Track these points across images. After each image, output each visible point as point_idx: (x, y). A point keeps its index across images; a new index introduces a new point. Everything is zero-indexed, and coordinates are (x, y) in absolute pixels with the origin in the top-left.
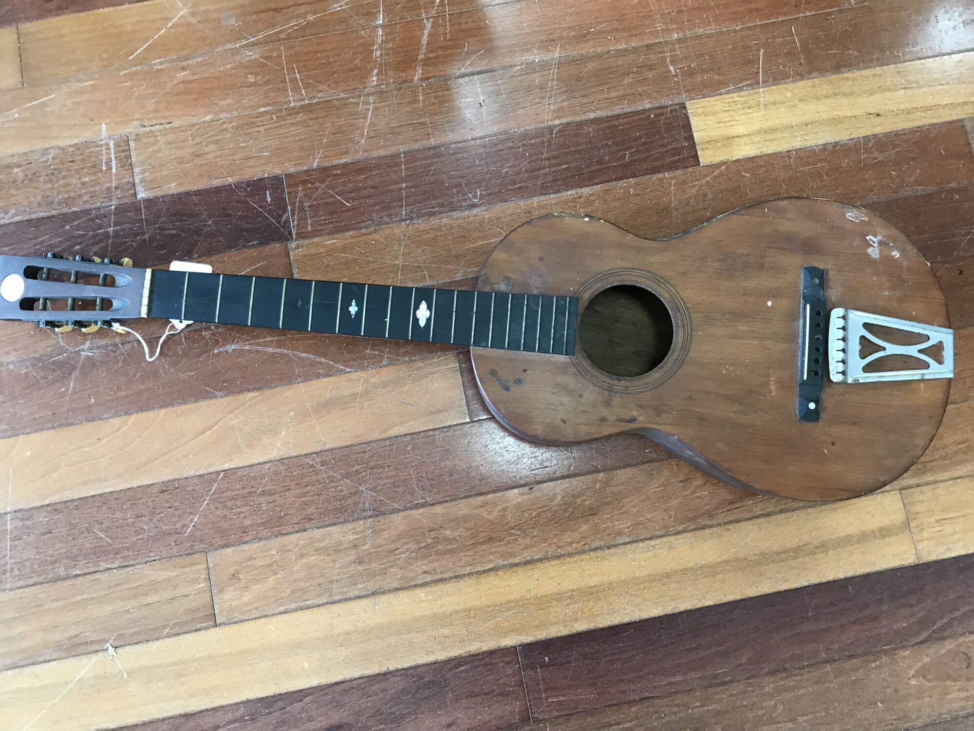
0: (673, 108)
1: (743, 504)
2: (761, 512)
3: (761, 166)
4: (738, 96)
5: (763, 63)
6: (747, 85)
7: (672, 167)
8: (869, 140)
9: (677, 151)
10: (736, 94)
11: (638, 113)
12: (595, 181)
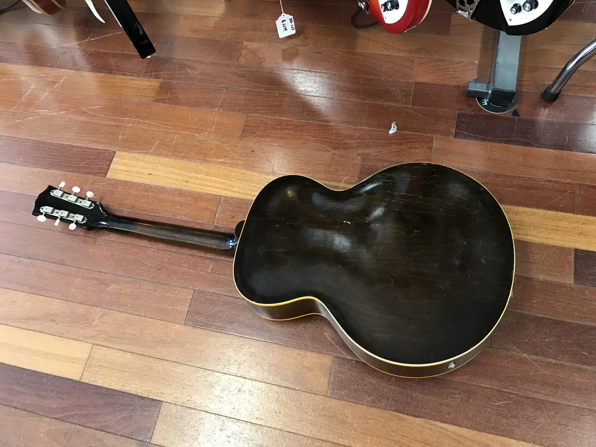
0: (110, 152)
1: (29, 322)
2: (32, 329)
3: (128, 186)
4: (138, 156)
5: (156, 146)
6: (144, 153)
7: (95, 174)
8: (177, 191)
9: (100, 169)
10: (137, 155)
11: (97, 149)
12: (64, 170)
